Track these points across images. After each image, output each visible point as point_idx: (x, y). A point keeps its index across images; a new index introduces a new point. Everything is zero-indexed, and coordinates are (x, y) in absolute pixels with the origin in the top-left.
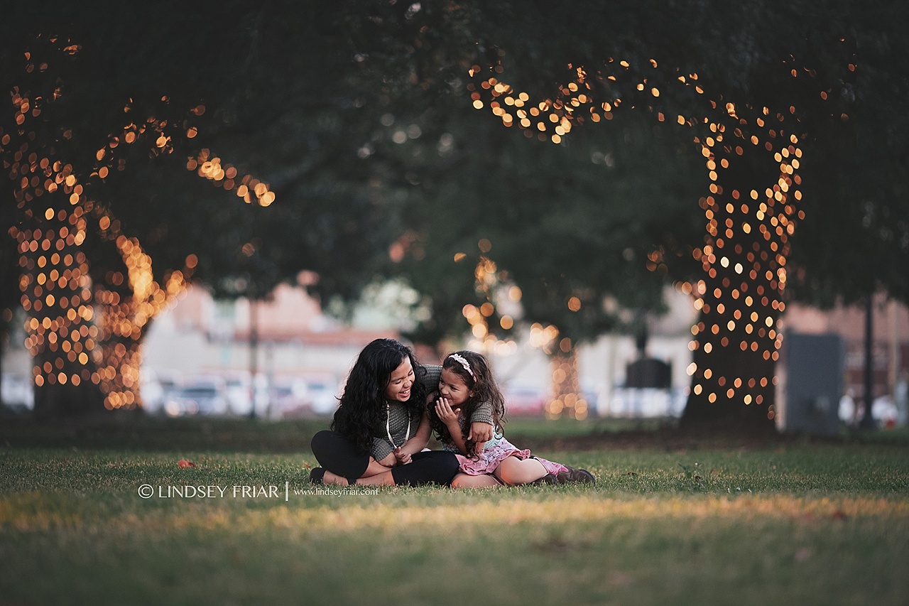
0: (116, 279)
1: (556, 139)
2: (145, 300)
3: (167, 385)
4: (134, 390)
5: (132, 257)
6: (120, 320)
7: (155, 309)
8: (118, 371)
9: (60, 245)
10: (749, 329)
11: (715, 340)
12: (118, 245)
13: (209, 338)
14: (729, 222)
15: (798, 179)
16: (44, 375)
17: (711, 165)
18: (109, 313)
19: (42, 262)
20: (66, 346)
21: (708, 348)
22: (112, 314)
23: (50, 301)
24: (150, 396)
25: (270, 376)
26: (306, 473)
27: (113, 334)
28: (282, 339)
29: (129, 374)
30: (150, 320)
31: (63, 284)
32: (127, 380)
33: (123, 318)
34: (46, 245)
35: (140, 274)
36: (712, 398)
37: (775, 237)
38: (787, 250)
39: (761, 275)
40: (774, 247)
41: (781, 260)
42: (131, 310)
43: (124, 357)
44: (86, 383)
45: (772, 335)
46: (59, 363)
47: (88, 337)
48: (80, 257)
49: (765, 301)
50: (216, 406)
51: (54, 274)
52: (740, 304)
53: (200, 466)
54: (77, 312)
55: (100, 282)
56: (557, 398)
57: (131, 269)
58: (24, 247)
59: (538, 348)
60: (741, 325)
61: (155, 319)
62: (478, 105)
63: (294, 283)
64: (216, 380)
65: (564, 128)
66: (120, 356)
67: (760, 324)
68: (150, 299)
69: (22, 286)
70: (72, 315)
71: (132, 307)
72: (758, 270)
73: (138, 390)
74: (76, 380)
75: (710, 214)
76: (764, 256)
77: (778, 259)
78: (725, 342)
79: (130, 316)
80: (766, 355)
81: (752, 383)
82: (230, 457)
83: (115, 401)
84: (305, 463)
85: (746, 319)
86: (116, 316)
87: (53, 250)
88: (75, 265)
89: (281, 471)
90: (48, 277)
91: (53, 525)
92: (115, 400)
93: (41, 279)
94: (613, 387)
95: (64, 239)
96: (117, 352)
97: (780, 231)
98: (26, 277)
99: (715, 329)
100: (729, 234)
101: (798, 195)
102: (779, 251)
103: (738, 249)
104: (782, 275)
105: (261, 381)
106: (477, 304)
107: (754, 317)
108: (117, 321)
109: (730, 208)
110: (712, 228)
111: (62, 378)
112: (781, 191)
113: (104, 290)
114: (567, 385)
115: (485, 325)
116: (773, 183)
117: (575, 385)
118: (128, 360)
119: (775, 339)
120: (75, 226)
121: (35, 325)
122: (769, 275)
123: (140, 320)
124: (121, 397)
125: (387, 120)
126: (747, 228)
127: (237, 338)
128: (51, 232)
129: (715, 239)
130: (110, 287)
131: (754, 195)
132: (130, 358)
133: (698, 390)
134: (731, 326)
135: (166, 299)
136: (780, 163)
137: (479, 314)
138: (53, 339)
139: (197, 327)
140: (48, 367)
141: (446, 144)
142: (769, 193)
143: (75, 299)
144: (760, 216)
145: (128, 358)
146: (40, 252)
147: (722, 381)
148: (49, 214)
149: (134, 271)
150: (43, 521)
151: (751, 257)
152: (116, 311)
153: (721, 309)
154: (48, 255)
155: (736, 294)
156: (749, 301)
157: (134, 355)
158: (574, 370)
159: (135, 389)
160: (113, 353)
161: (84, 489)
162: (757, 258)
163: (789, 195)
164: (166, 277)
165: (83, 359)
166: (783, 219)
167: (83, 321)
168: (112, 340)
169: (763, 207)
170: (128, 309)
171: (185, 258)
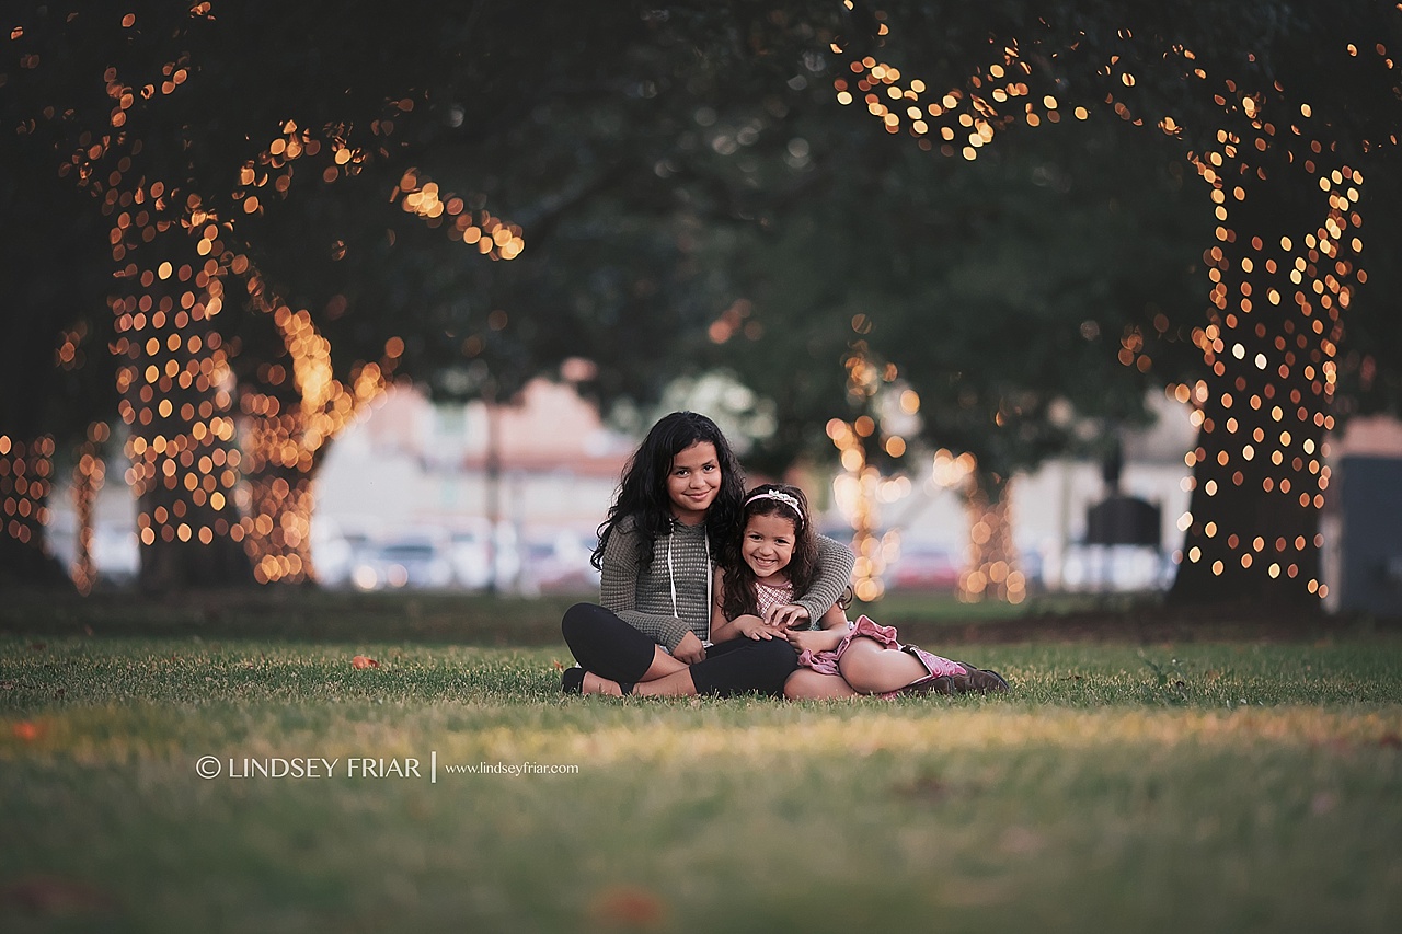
0: (274, 375)
1: (969, 154)
2: (320, 410)
3: (357, 541)
4: (302, 552)
5: (300, 340)
6: (280, 441)
7: (336, 424)
8: (277, 521)
9: (181, 320)
10: (1277, 458)
11: (1222, 477)
12: (277, 322)
13: (425, 465)
14: (1246, 288)
15: (1357, 219)
16: (155, 526)
17: (1218, 196)
18: (263, 429)
19: (153, 347)
20: (191, 481)
21: (1211, 488)
22: (268, 431)
23: (165, 409)
24: (329, 561)
25: (519, 525)
26: (555, 676)
27: (269, 462)
28: (540, 466)
29: (294, 526)
30: (327, 441)
31: (185, 383)
32: (292, 537)
33: (285, 438)
34: (159, 320)
35: (312, 367)
36: (1218, 568)
37: (1320, 312)
38: (1338, 332)
39: (1297, 371)
40: (1318, 326)
41: (1330, 349)
42: (297, 425)
43: (286, 500)
44: (221, 541)
45: (1314, 467)
46: (180, 508)
47: (225, 467)
48: (213, 339)
49: (1302, 414)
50: (434, 575)
51: (172, 367)
52: (1263, 418)
53: (387, 666)
54: (208, 427)
55: (248, 380)
56: (977, 568)
57: (298, 359)
58: (124, 323)
59: (945, 488)
60: (1263, 451)
61: (337, 438)
62: (845, 98)
63: (557, 378)
64: (433, 533)
65: (983, 135)
66: (280, 497)
67: (1295, 449)
68: (328, 407)
69: (120, 385)
70: (199, 431)
71: (300, 419)
72: (1291, 364)
73: (308, 552)
74: (206, 536)
75: (1215, 275)
76: (1302, 341)
77: (1325, 345)
78: (1238, 478)
79: (295, 435)
80: (1304, 500)
81: (1281, 545)
82: (438, 654)
83: (272, 570)
84: (555, 660)
85: (1272, 442)
86: (274, 434)
87: (170, 327)
88: (206, 352)
89: (515, 673)
90: (162, 372)
91: (134, 757)
92: (272, 568)
93: (152, 374)
94: (1067, 544)
95: (189, 311)
96: (274, 492)
97: (1327, 302)
98: (128, 371)
99: (1223, 458)
100: (1247, 306)
101: (1357, 245)
102: (1326, 334)
103: (1261, 330)
104: (1330, 371)
105: (506, 535)
106: (849, 418)
107: (1286, 439)
108: (275, 442)
109: (1247, 265)
110: (1219, 298)
111: (184, 533)
112: (1330, 238)
113: (254, 393)
114: (994, 548)
115: (860, 451)
116: (1316, 226)
117: (1007, 548)
118: (292, 504)
119: (1319, 474)
120: (205, 290)
121: (141, 447)
122: (1310, 373)
123: (311, 440)
124: (282, 563)
125: (702, 116)
126: (1274, 298)
127: (468, 466)
128: (167, 301)
129: (1223, 314)
130: (265, 389)
131: (1286, 244)
132: (296, 502)
133: (1195, 555)
134: (1248, 453)
135: (353, 407)
136: (1328, 194)
137: (851, 433)
138: (169, 469)
139: (407, 450)
140: (161, 514)
141: (798, 155)
142: (1310, 241)
143: (205, 408)
144: (1296, 277)
145: (291, 502)
146: (149, 331)
147: (1233, 542)
148: (165, 271)
149: (304, 364)
150: (119, 750)
151: (1280, 343)
152: (274, 427)
153: (1232, 425)
154: (162, 335)
155: (1256, 402)
156: (1277, 414)
157: (303, 496)
158: (1006, 524)
159: (303, 550)
160: (269, 494)
161: (196, 702)
162: (1291, 344)
163: (1343, 243)
164: (353, 373)
165: (218, 502)
166: (1333, 284)
167: (217, 442)
168: (266, 472)
169: (1301, 263)
170: (293, 422)
171: (385, 343)
